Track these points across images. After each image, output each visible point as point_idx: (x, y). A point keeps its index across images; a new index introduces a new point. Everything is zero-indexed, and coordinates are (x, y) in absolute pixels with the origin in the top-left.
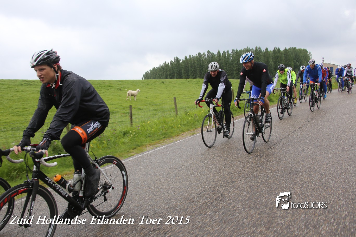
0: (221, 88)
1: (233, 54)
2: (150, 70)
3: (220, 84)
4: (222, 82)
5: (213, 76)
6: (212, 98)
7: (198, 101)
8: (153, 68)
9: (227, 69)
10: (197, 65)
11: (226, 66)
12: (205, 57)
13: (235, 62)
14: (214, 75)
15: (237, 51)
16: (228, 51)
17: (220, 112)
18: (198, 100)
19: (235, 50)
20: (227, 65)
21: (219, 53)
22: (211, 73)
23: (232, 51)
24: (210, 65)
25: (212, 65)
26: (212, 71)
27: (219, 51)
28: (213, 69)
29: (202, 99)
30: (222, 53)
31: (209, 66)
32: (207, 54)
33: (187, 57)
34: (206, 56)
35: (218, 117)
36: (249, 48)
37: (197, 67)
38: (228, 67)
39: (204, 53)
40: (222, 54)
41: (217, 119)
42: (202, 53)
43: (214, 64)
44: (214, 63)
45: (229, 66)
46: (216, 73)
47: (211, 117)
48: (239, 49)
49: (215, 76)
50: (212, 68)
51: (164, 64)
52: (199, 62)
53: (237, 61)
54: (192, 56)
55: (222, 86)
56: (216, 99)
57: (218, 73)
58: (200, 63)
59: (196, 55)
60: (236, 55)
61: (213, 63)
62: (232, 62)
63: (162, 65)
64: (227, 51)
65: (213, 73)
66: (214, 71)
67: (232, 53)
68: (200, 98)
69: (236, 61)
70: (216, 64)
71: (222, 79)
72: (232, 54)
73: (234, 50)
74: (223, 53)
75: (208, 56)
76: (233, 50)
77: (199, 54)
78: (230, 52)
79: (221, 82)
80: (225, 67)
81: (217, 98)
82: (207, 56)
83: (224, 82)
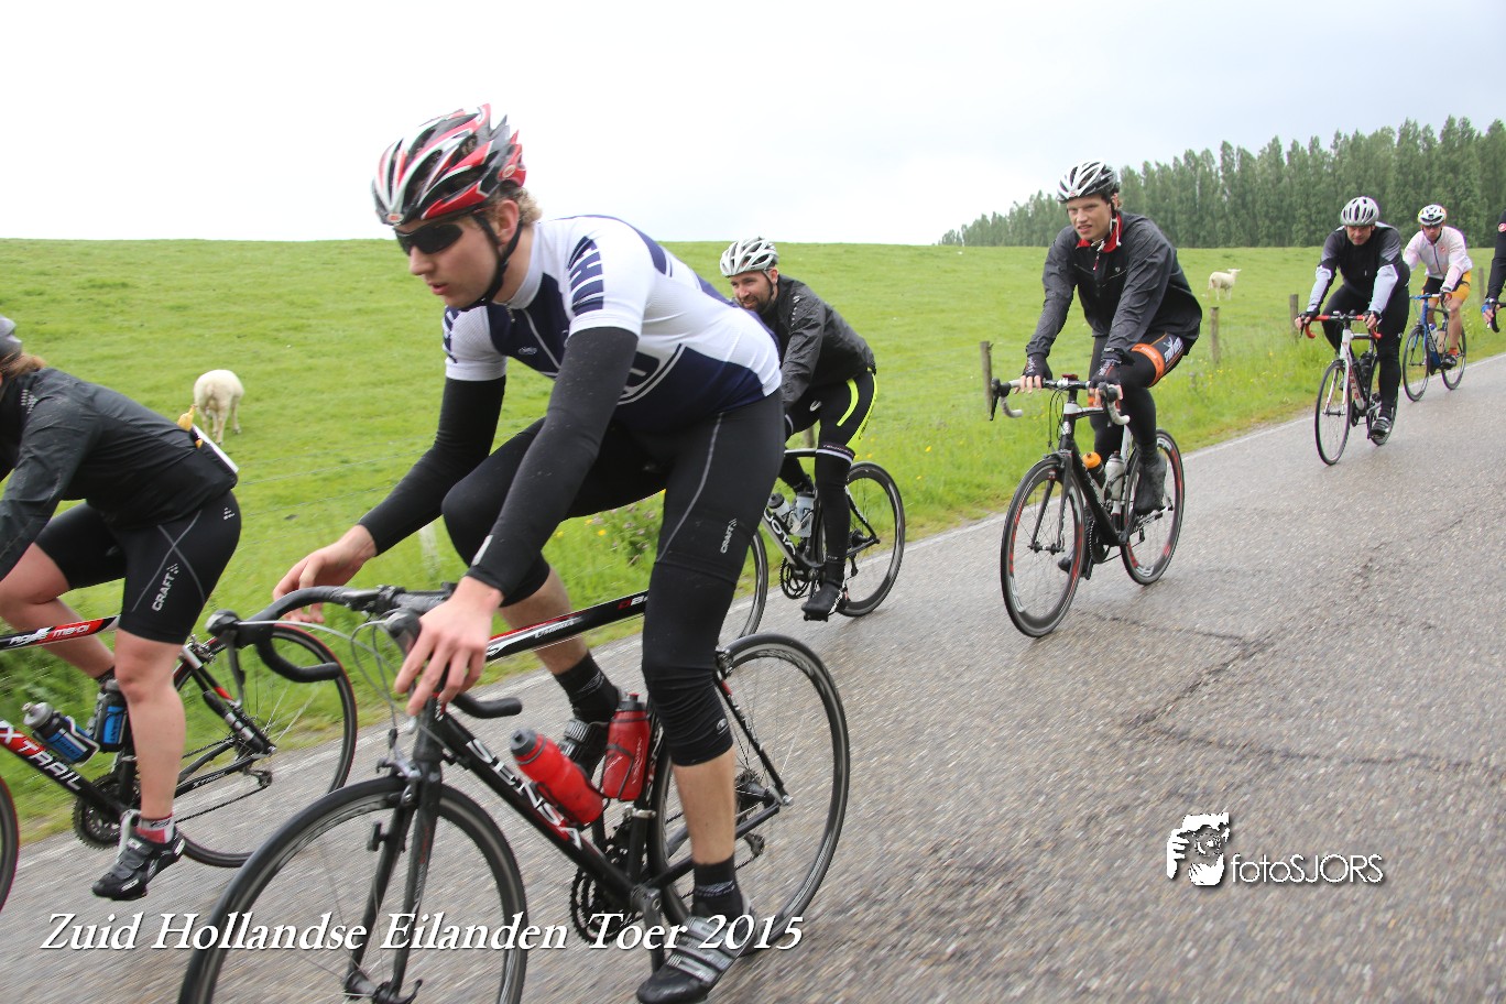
0: (1385, 281)
1: (1339, 154)
2: (964, 226)
3: (1382, 271)
4: (1390, 263)
5: (1355, 242)
6: (1352, 312)
7: (1308, 318)
8: (980, 218)
9: (1309, 217)
10: (1181, 201)
11: (1306, 206)
12: (1210, 170)
13: (1348, 188)
14: (1359, 238)
15: (1357, 137)
16: (1314, 143)
17: (1364, 356)
18: (1307, 314)
19: (1345, 137)
20: (1313, 200)
21: (1275, 147)
22: (1349, 235)
23: (1335, 141)
24: (1350, 206)
25: (1358, 208)
26: (1354, 227)
27: (1276, 140)
28: (1361, 221)
29: (1317, 311)
30: (1286, 148)
31: (1347, 208)
32: (1223, 158)
33: (1131, 173)
34: (1214, 162)
35: (1361, 375)
36: (1415, 125)
37: (1180, 212)
38: (1314, 210)
39: (1207, 154)
40: (1289, 154)
41: (1358, 378)
42: (1198, 154)
43: (1365, 206)
44: (1365, 202)
45: (1321, 206)
46: (1368, 234)
47: (1343, 370)
48: (1367, 133)
49: (1361, 243)
50: (1357, 217)
51: (1031, 199)
52: (1191, 190)
53: (1357, 183)
54: (1158, 164)
55: (1388, 275)
56: (1372, 315)
57: (1373, 233)
58: (1194, 194)
59: (1176, 159)
60: (1353, 156)
61: (1360, 200)
62: (1333, 188)
63: (1021, 205)
64: (1309, 141)
65: (1357, 233)
66: (1363, 227)
67: (1335, 146)
68: (1311, 309)
69: (1354, 185)
70: (1371, 205)
71: (1389, 255)
72: (1333, 153)
73: (1343, 136)
74: (1290, 149)
75: (1227, 167)
76: (1338, 136)
77: (1189, 155)
78: (1326, 146)
79: (1386, 262)
80: (1303, 211)
81: (1375, 313)
82: (1218, 163)
83: (1394, 262)
